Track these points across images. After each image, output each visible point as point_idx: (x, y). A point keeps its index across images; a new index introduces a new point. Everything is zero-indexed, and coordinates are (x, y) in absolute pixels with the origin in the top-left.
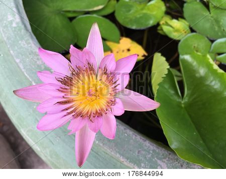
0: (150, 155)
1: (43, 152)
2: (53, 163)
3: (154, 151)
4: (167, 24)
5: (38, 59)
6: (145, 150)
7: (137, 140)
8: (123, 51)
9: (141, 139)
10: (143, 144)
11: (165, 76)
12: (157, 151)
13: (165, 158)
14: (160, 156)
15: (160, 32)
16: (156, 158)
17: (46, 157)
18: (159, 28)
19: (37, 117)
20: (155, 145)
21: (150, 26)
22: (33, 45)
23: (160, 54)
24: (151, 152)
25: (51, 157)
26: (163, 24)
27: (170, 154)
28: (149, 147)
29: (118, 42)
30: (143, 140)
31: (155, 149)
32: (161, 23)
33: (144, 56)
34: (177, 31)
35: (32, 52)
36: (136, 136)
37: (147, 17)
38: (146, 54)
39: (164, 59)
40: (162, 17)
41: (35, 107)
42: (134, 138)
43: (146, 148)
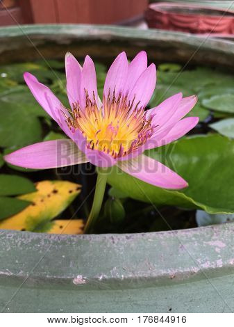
0: (196, 242)
3: (195, 236)
8: (49, 196)
9: (170, 233)
12: (198, 233)
13: (212, 235)
14: (206, 237)
16: (204, 242)
27: (212, 228)
28: (187, 236)
29: (36, 190)
30: (173, 232)
31: (194, 233)
33: (78, 189)
36: (162, 234)
38: (79, 186)
42: (162, 238)
43: (185, 239)
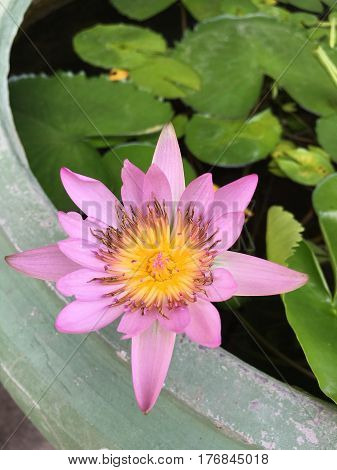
0: (280, 411)
1: (46, 411)
2: (68, 436)
3: (286, 402)
4: (287, 157)
5: (42, 218)
6: (267, 402)
7: (250, 379)
9: (256, 376)
10: (262, 387)
11: (298, 245)
14: (301, 414)
15: (275, 172)
16: (291, 419)
17: (52, 422)
18: (271, 164)
19: (36, 335)
20: (287, 390)
21: (253, 160)
22: (33, 192)
23: (280, 209)
24: (280, 404)
25: (64, 423)
26: (279, 157)
27: (321, 409)
28: (275, 394)
30: (261, 378)
31: (288, 397)
32: (276, 155)
34: (308, 168)
35: (31, 205)
36: (246, 370)
37: (247, 145)
38: (250, 214)
39: (289, 216)
40: (277, 145)
41: (33, 314)
42: (241, 375)
43: (268, 396)
